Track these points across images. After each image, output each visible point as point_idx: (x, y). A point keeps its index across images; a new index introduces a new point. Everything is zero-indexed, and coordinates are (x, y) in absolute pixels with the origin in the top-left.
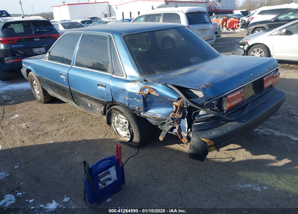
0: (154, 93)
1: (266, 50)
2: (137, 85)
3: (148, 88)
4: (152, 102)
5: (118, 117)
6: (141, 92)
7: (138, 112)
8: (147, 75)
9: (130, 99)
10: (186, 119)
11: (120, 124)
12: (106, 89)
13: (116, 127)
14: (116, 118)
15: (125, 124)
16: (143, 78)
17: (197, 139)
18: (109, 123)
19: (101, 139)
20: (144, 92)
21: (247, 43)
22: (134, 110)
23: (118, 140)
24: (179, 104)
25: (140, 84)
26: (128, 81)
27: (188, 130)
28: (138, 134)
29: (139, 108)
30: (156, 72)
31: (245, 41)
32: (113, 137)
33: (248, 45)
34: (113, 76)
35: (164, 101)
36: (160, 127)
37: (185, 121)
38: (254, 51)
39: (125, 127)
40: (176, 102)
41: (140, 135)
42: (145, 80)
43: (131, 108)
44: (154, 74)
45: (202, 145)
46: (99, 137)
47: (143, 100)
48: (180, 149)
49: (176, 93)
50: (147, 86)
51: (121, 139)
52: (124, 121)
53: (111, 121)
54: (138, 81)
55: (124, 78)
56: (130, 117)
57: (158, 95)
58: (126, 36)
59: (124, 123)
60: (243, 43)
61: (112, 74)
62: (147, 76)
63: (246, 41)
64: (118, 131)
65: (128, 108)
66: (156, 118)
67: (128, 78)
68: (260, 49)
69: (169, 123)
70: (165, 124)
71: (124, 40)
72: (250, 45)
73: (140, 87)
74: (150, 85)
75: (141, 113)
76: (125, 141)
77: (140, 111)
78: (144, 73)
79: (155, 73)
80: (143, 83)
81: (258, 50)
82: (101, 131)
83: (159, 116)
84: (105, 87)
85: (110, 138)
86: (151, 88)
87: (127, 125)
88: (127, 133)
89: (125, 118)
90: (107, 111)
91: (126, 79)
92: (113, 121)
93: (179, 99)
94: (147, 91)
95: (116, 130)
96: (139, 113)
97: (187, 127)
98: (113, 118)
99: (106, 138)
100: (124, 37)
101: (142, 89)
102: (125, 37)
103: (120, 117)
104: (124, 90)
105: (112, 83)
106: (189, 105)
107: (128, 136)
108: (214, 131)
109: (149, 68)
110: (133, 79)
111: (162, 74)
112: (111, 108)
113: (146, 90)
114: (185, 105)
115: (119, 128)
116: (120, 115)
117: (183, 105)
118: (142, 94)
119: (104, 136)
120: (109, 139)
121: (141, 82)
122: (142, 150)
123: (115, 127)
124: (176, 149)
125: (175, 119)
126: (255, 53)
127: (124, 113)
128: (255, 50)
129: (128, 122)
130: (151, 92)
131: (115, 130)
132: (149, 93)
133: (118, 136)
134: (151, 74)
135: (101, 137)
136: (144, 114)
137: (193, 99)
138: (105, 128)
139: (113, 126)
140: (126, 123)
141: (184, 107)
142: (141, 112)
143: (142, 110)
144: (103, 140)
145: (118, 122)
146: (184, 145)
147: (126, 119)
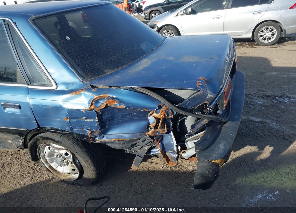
0: (115, 105)
1: (175, 31)
2: (83, 96)
3: (104, 98)
4: (113, 118)
5: (51, 148)
6: (92, 107)
7: (91, 138)
8: (92, 77)
9: (73, 120)
10: (172, 133)
11: (57, 157)
12: (20, 111)
13: (49, 162)
14: (46, 149)
15: (66, 157)
16: (87, 84)
17: (207, 163)
18: (35, 158)
19: (28, 186)
20: (98, 105)
21: (156, 25)
22: (83, 136)
23: (56, 180)
24: (162, 116)
25: (87, 93)
26: (63, 92)
27: (177, 147)
28: (93, 168)
29: (92, 132)
30: (105, 70)
31: (153, 23)
32: (46, 176)
33: (157, 27)
34: (30, 87)
35: (132, 114)
36: (128, 151)
37: (171, 136)
38: (165, 33)
39: (66, 160)
40: (156, 112)
41: (96, 168)
42: (93, 87)
43: (77, 134)
44: (103, 74)
45: (213, 170)
46: (22, 183)
47: (98, 119)
48: (151, 169)
49: (154, 100)
50: (101, 95)
51: (62, 178)
52: (63, 152)
53: (38, 156)
54: (83, 90)
55: (54, 87)
56: (74, 145)
57: (123, 106)
58: (36, 19)
59: (64, 155)
60: (152, 25)
61: (28, 85)
62: (93, 79)
63: (155, 23)
64: (55, 168)
65: (72, 134)
66: (122, 140)
67: (61, 88)
68: (170, 30)
69: (146, 143)
70: (136, 145)
71: (36, 25)
72: (159, 27)
73: (89, 99)
74: (106, 93)
75: (97, 139)
76: (70, 179)
77: (93, 135)
78: (88, 76)
79: (105, 73)
80: (93, 92)
81: (168, 32)
82: (22, 171)
83: (127, 137)
84: (19, 107)
85: (42, 179)
86: (109, 98)
87: (70, 156)
88: (72, 168)
89: (63, 148)
90: (30, 144)
91: (58, 89)
92: (42, 154)
93: (160, 107)
94: (103, 104)
95: (50, 167)
96: (94, 139)
97: (175, 144)
98: (41, 150)
99: (36, 181)
100: (33, 20)
101: (94, 102)
102: (35, 21)
103: (54, 147)
104: (58, 109)
105: (31, 100)
106: (175, 113)
107: (74, 171)
108: (220, 143)
109: (92, 65)
110: (71, 88)
111: (116, 73)
112: (35, 137)
113: (101, 101)
114: (170, 115)
115: (54, 163)
116: (53, 145)
117: (168, 115)
118: (94, 109)
119: (31, 178)
120: (41, 183)
121: (87, 90)
122: (100, 185)
123: (46, 162)
124: (146, 169)
125: (156, 137)
126: (165, 35)
127: (63, 142)
128: (165, 31)
129: (71, 153)
130: (110, 103)
131: (47, 167)
132: (107, 106)
133: (55, 174)
134: (98, 75)
135: (26, 181)
136: (101, 139)
137: (181, 104)
138: (26, 164)
139: (43, 161)
140: (67, 154)
141: (169, 117)
142: (96, 137)
143: (97, 133)
144: (32, 186)
145: (51, 155)
146: (152, 161)
147: (66, 149)
